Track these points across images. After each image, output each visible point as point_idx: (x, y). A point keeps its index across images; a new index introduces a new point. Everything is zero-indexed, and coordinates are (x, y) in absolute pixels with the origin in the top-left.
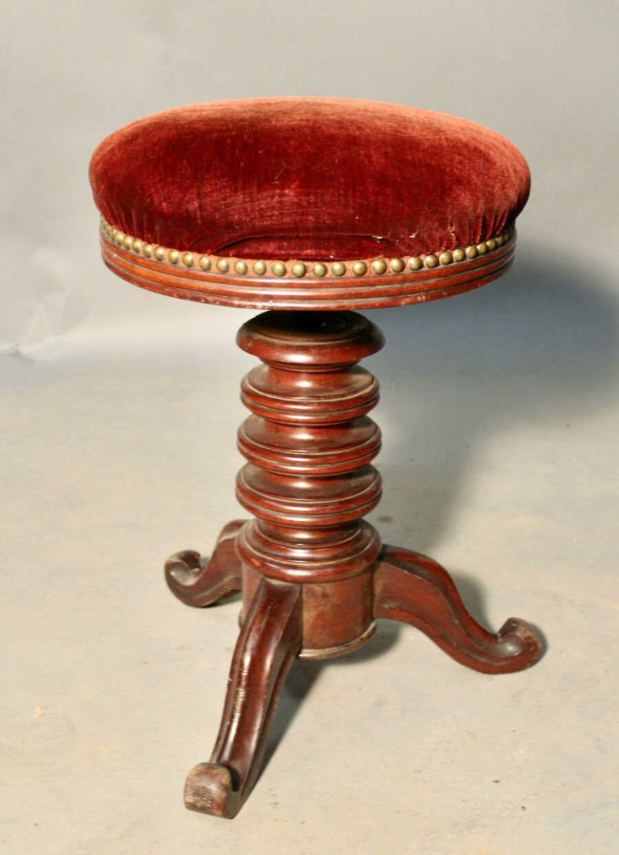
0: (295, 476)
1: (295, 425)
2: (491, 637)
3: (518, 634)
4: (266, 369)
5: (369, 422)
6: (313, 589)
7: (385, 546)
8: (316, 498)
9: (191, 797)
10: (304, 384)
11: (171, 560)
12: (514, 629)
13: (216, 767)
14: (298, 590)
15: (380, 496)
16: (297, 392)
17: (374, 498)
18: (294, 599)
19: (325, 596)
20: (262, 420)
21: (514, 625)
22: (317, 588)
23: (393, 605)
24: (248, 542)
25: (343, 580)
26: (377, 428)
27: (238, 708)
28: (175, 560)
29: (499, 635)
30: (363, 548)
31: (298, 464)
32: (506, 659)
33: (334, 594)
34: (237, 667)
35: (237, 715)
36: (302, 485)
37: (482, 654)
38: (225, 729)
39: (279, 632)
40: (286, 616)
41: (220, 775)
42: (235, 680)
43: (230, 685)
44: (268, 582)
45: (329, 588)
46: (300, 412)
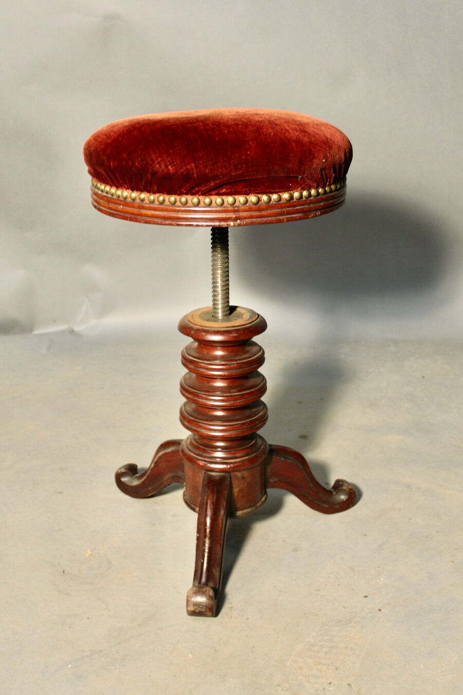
0: (215, 408)
1: (214, 378)
2: (329, 493)
3: (344, 488)
4: (196, 344)
5: (260, 375)
6: (236, 475)
7: (270, 445)
8: (229, 421)
9: (192, 607)
10: (219, 353)
11: (119, 471)
12: (342, 485)
13: (203, 586)
14: (229, 477)
15: (267, 418)
16: (216, 358)
17: (263, 420)
18: (228, 482)
19: (243, 478)
20: (194, 375)
21: (341, 483)
22: (239, 474)
23: (275, 479)
24: (191, 451)
25: (252, 468)
26: (264, 378)
27: (207, 550)
28: (123, 470)
29: (332, 490)
30: (260, 448)
31: (216, 400)
32: (339, 503)
33: (248, 476)
34: (202, 527)
35: (206, 555)
36: (220, 413)
37: (325, 502)
38: (200, 565)
39: (224, 503)
40: (226, 493)
41: (208, 591)
42: (202, 535)
43: (198, 539)
44: (210, 474)
45: (245, 473)
46: (216, 369)
